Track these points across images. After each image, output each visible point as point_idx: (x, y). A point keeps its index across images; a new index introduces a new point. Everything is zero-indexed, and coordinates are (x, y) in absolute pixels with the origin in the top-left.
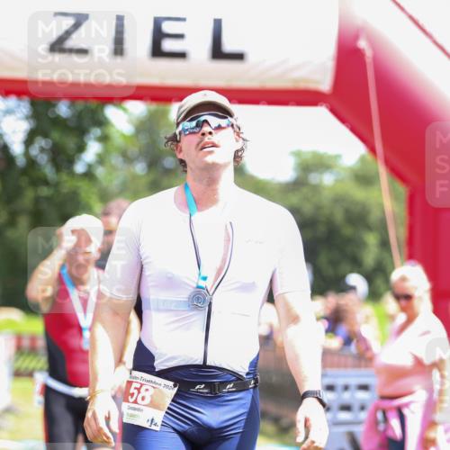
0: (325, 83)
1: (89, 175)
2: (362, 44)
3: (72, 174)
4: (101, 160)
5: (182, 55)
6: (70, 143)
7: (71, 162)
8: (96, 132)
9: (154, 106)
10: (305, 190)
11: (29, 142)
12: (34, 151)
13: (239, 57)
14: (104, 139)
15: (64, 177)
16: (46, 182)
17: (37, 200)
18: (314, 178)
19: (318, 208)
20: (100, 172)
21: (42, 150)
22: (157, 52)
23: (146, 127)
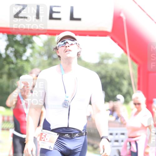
0: (109, 29)
1: (27, 60)
2: (122, 15)
3: (22, 60)
4: (32, 55)
5: (60, 19)
6: (21, 49)
7: (21, 56)
8: (30, 45)
9: (50, 37)
10: (102, 66)
11: (7, 49)
12: (8, 52)
13: (79, 19)
14: (33, 48)
15: (19, 61)
16: (12, 63)
17: (10, 69)
18: (105, 62)
19: (107, 72)
20: (31, 59)
21: (11, 52)
22: (51, 18)
23: (47, 44)
